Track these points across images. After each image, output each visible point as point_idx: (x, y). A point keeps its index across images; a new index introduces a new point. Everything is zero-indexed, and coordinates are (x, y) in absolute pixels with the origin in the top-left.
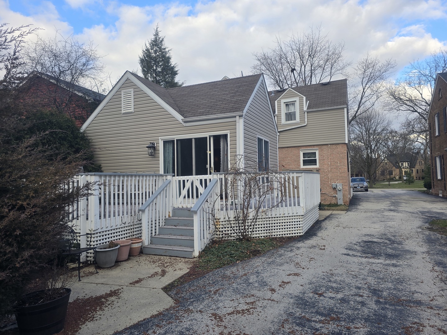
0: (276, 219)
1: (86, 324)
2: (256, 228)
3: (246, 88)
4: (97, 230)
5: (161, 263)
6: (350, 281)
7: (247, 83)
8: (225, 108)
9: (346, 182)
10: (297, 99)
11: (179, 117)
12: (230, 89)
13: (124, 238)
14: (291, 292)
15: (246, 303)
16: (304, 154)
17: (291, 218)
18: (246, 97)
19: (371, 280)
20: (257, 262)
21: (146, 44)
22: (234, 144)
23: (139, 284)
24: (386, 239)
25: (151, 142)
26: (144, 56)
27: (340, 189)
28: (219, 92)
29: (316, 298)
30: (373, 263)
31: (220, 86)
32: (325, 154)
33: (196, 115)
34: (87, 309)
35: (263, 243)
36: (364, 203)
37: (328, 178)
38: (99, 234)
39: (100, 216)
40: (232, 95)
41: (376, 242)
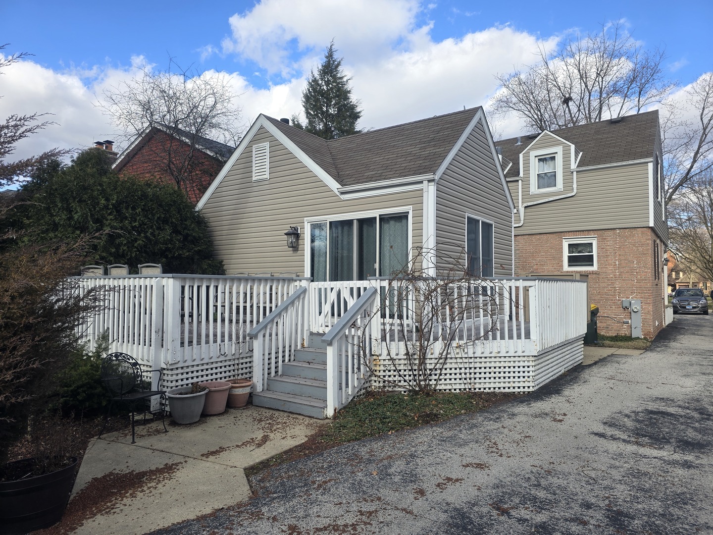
0: (483, 360)
1: (94, 519)
2: (446, 374)
3: (449, 132)
4: (176, 363)
5: (269, 424)
6: (578, 489)
7: (452, 125)
8: (407, 167)
9: (649, 298)
10: (559, 150)
11: (334, 185)
12: (422, 136)
13: (225, 378)
14: (450, 499)
15: (360, 511)
16: (569, 245)
17: (512, 359)
18: (446, 149)
19: (622, 492)
20: (424, 436)
21: (313, 71)
22: (419, 229)
23: (215, 457)
24: (696, 410)
25: (292, 226)
26: (309, 90)
27: (635, 310)
28: (404, 141)
29: (492, 518)
30: (645, 457)
31: (409, 132)
32: (609, 246)
33: (360, 181)
34: (113, 492)
35: (450, 402)
36: (686, 336)
37: (613, 289)
38: (180, 371)
39: (182, 344)
40: (424, 145)
41: (672, 415)
